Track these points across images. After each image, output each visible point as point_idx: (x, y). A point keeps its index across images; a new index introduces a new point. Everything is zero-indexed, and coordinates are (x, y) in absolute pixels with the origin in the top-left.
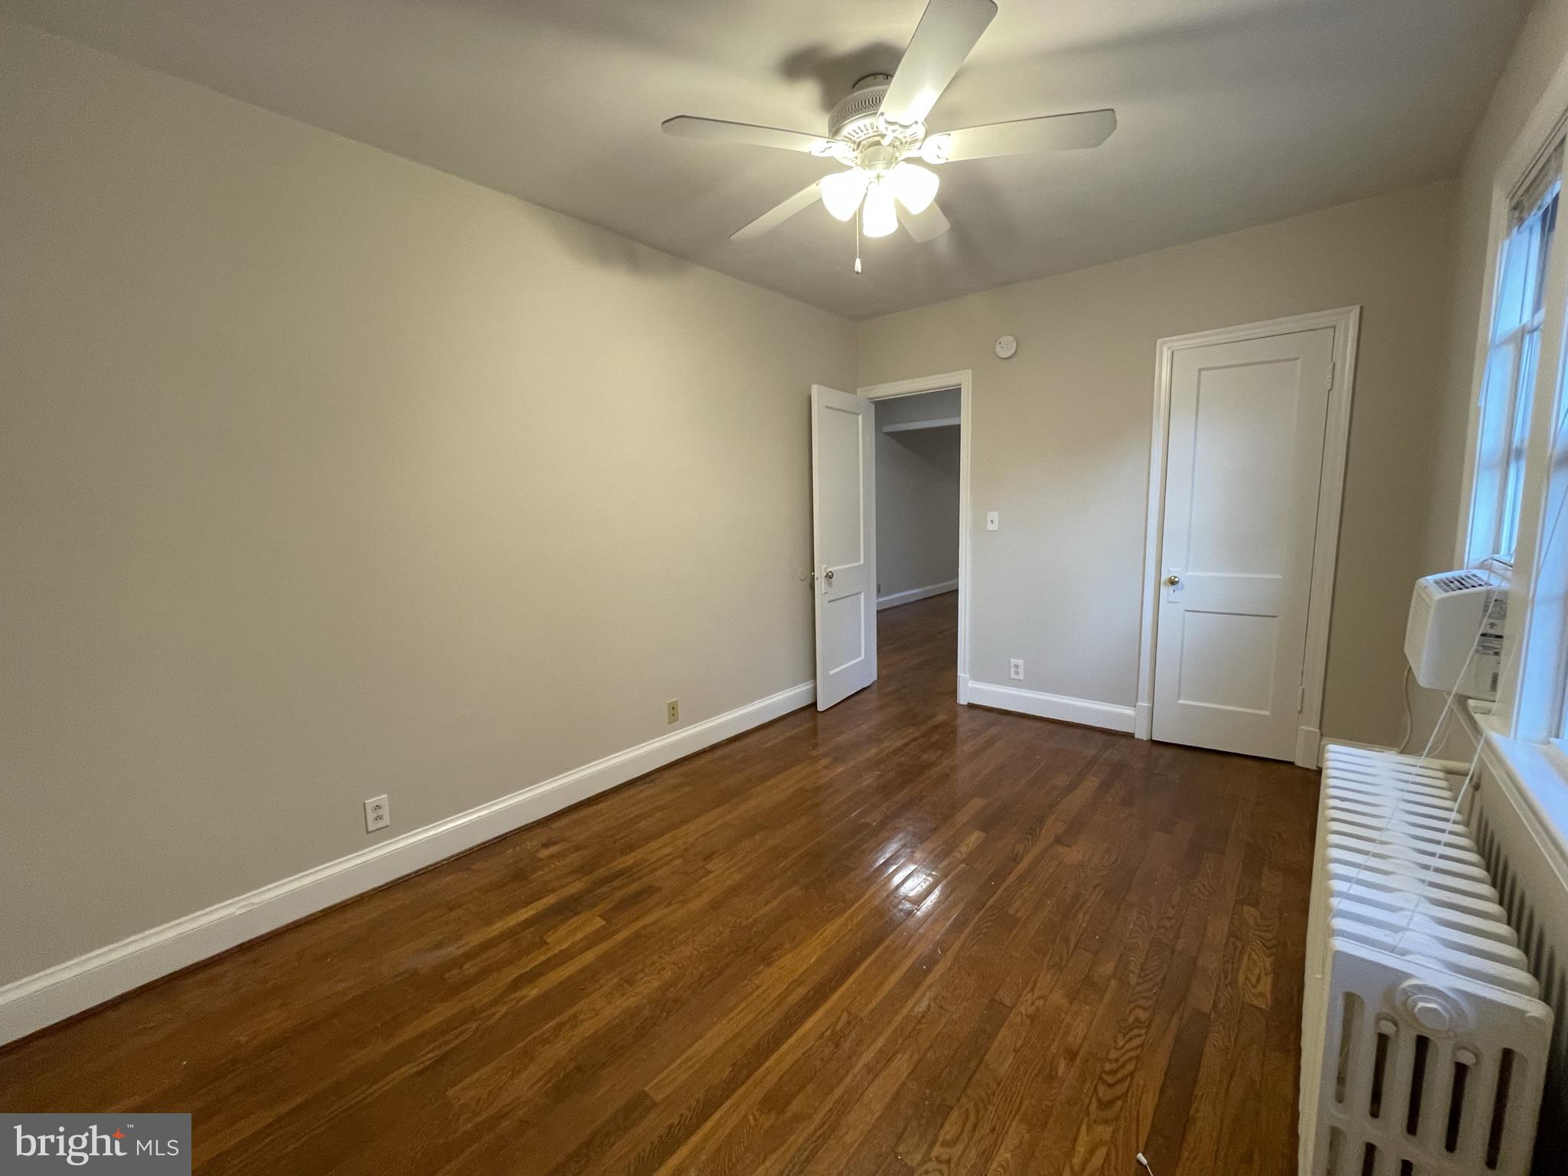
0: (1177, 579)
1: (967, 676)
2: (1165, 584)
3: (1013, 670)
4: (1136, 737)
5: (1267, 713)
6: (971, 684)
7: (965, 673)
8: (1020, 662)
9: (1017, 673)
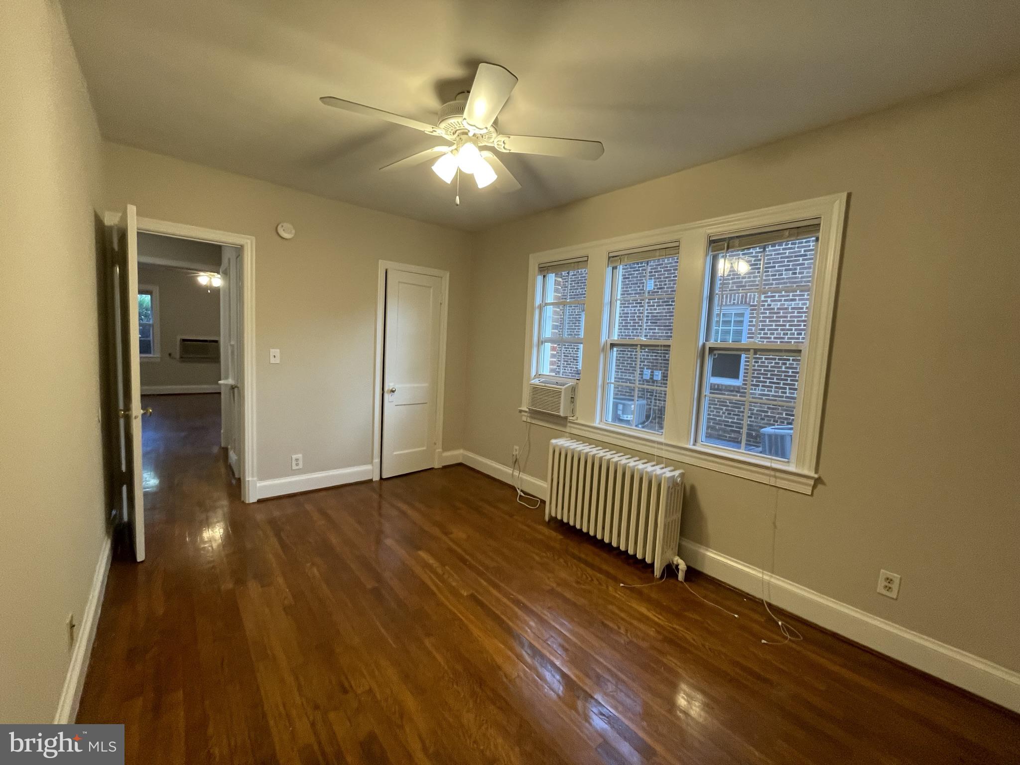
0: (394, 389)
1: (255, 479)
2: (387, 392)
3: (294, 463)
4: (374, 480)
5: (425, 448)
6: (260, 484)
7: (253, 477)
8: (300, 456)
9: (297, 465)
